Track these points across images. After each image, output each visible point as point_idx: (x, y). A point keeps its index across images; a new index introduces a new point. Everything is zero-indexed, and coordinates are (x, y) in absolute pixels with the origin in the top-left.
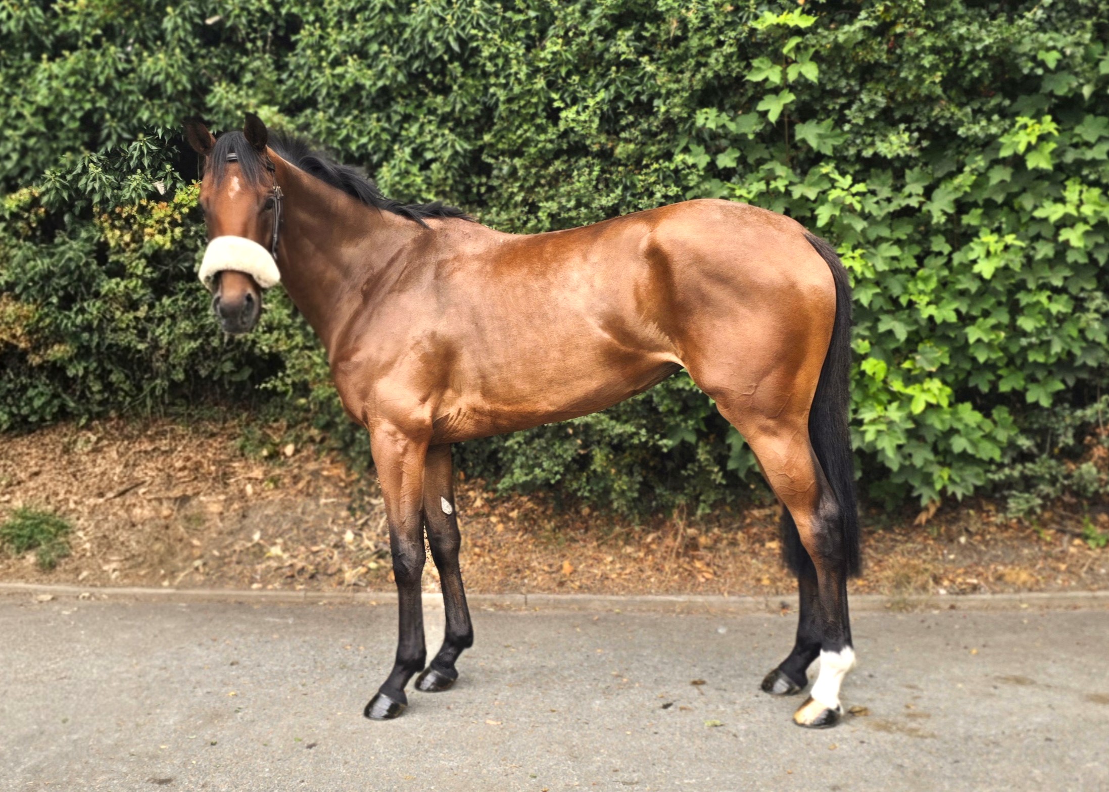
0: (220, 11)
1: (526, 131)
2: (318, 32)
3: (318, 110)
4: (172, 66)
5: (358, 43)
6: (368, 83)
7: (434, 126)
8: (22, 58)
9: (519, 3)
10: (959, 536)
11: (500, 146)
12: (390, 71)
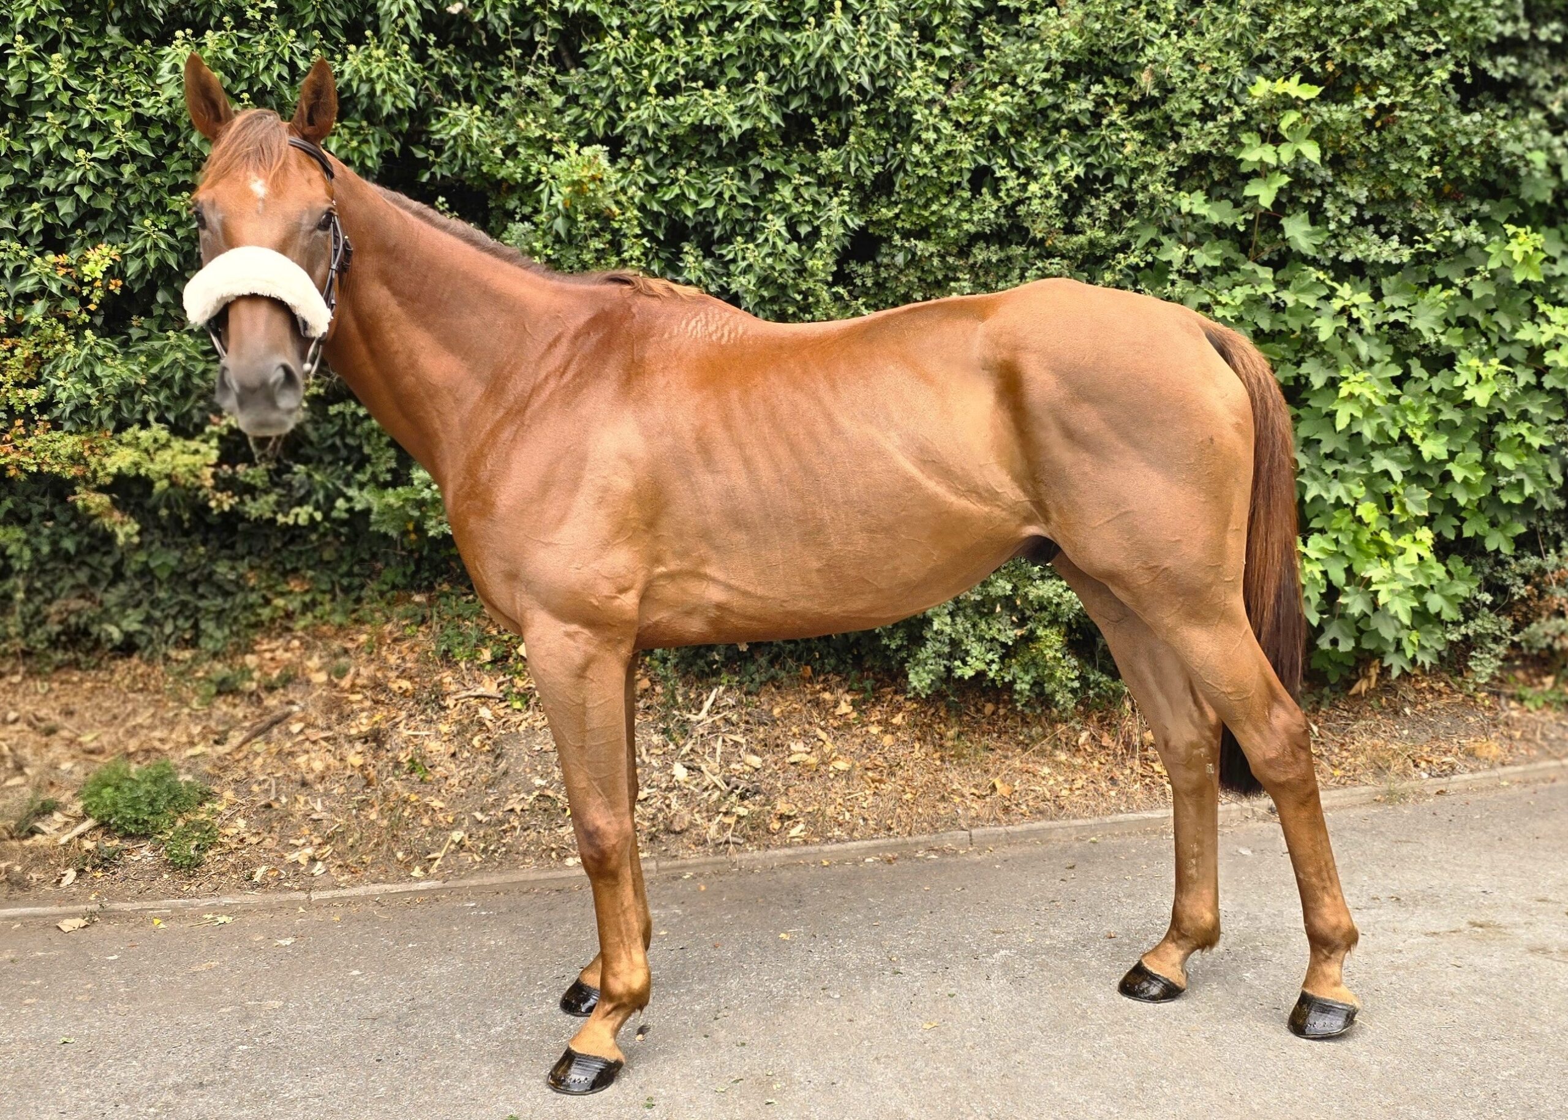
1: (944, 206)
4: (395, 71)
5: (704, 64)
6: (733, 122)
7: (813, 190)
8: (101, 33)
9: (942, 34)
10: (1402, 708)
11: (899, 225)
12: (765, 110)
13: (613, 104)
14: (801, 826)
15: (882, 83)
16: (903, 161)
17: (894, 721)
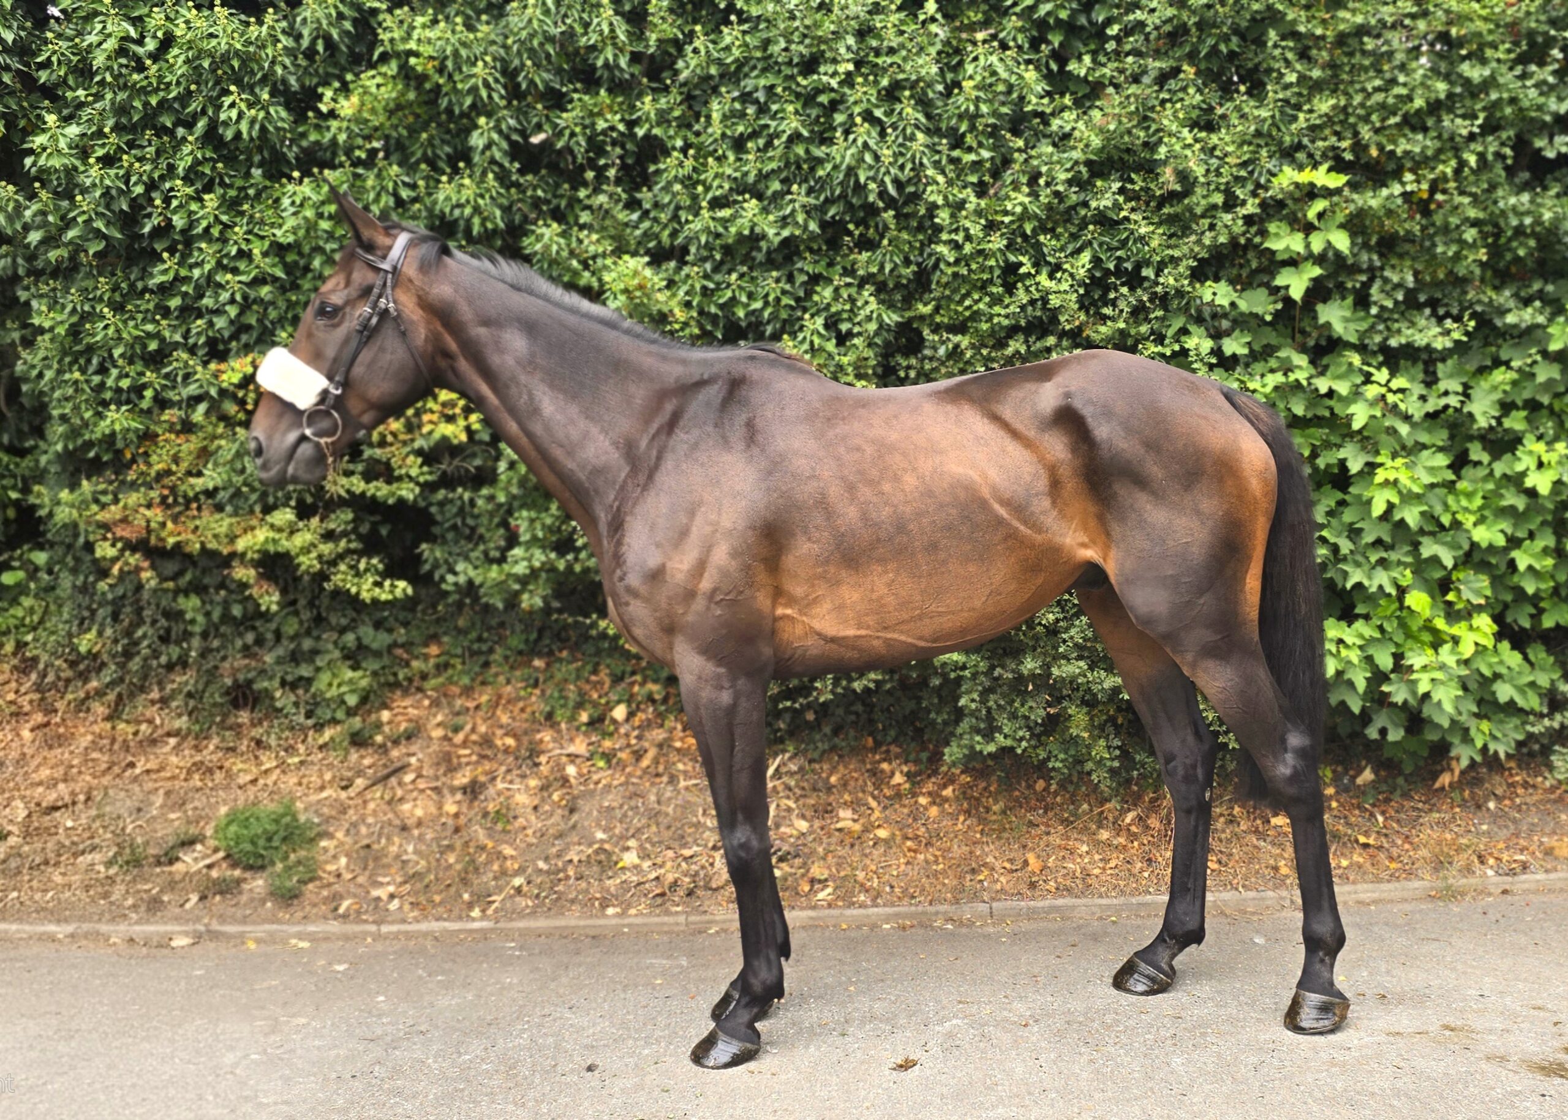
0: (546, 127)
1: (976, 302)
2: (689, 163)
3: (686, 263)
4: (482, 196)
5: (751, 179)
6: (771, 232)
7: (853, 291)
8: (248, 175)
9: (969, 140)
10: (1486, 801)
11: (938, 319)
12: (800, 218)
13: (675, 217)
14: (829, 890)
15: (911, 189)
16: (938, 260)
17: (944, 793)
